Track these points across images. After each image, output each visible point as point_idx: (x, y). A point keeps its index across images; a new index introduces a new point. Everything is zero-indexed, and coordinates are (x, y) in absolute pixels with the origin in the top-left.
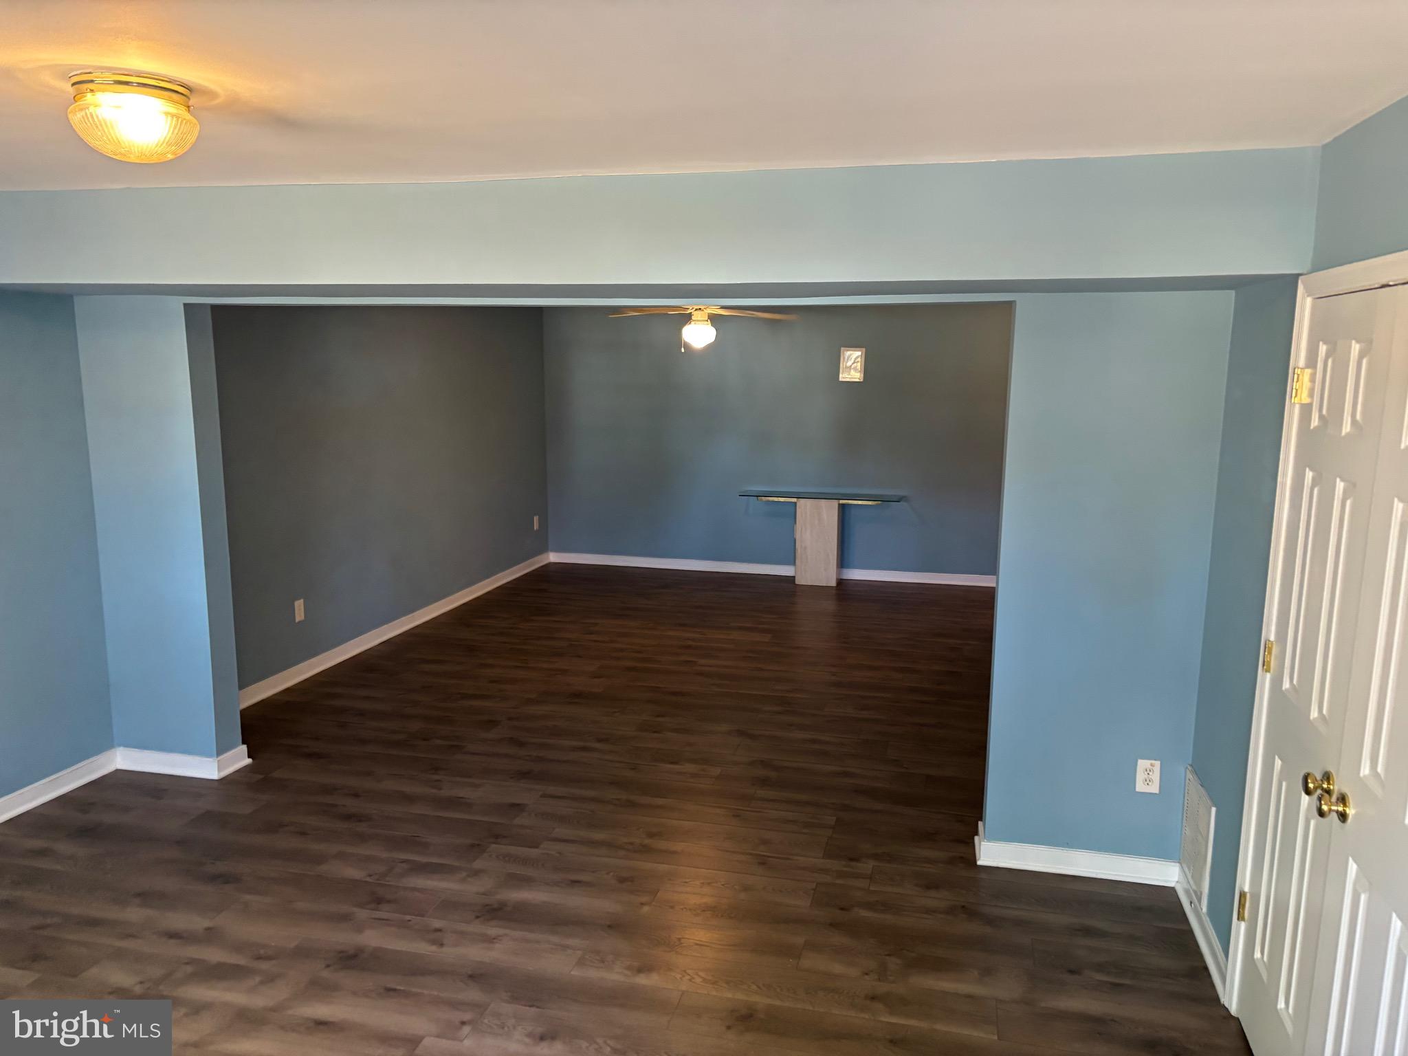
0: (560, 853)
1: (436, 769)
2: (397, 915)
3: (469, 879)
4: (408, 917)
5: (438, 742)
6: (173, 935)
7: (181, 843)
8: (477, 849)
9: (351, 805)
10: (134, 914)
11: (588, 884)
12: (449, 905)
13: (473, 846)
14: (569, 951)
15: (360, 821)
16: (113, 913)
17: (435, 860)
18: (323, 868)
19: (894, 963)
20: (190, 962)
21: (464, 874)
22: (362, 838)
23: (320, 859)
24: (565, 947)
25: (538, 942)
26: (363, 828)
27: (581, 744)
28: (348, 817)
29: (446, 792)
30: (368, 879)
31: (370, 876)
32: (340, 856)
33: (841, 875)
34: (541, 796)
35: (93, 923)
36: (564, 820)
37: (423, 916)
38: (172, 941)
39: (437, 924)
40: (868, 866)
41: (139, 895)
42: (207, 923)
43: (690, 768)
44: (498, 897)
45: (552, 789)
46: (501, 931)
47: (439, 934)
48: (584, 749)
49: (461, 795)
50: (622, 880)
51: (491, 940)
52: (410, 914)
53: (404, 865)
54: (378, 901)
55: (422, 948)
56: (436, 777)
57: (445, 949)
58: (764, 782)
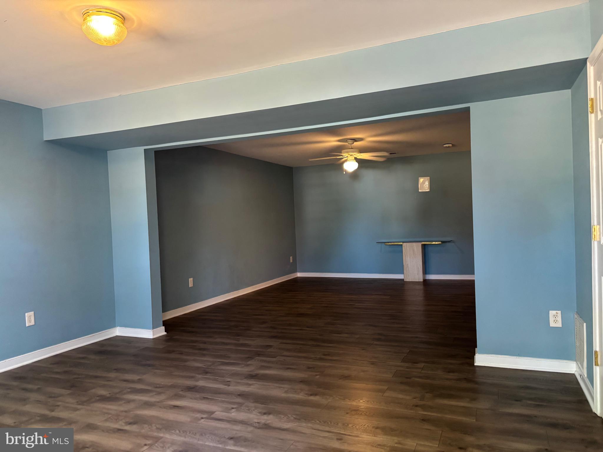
0: (284, 360)
1: (238, 335)
2: (213, 377)
3: (245, 367)
4: (217, 378)
5: (241, 328)
6: (125, 381)
7: (135, 355)
8: (250, 358)
9: (202, 346)
10: (113, 375)
11: (294, 369)
12: (235, 375)
13: (249, 357)
14: (282, 389)
15: (205, 350)
16: (105, 374)
17: (232, 361)
18: (187, 364)
19: (428, 395)
20: (130, 388)
21: (243, 365)
22: (204, 355)
23: (186, 361)
24: (280, 387)
25: (269, 386)
26: (205, 352)
27: (300, 328)
28: (200, 349)
29: (241, 342)
30: (204, 367)
31: (205, 366)
32: (194, 360)
33: (408, 368)
34: (280, 343)
35: (96, 377)
36: (288, 350)
37: (223, 377)
38: (125, 382)
39: (229, 380)
40: (422, 365)
41: (115, 369)
42: (139, 378)
43: (346, 335)
44: (256, 372)
45: (285, 341)
46: (254, 382)
47: (229, 383)
48: (301, 330)
49: (247, 343)
50: (309, 368)
51: (250, 385)
52: (218, 377)
53: (219, 363)
54: (207, 373)
55: (221, 386)
56: (238, 338)
57: (230, 387)
58: (379, 340)
